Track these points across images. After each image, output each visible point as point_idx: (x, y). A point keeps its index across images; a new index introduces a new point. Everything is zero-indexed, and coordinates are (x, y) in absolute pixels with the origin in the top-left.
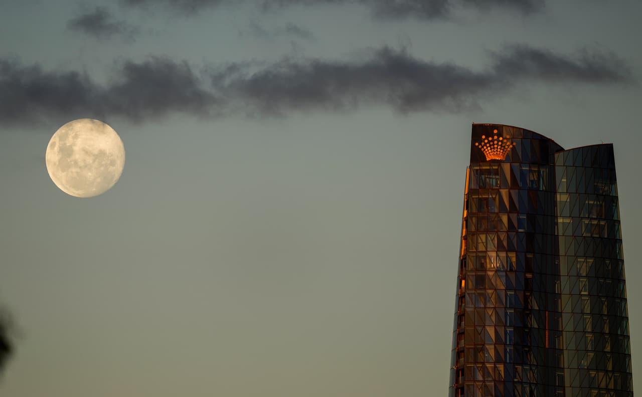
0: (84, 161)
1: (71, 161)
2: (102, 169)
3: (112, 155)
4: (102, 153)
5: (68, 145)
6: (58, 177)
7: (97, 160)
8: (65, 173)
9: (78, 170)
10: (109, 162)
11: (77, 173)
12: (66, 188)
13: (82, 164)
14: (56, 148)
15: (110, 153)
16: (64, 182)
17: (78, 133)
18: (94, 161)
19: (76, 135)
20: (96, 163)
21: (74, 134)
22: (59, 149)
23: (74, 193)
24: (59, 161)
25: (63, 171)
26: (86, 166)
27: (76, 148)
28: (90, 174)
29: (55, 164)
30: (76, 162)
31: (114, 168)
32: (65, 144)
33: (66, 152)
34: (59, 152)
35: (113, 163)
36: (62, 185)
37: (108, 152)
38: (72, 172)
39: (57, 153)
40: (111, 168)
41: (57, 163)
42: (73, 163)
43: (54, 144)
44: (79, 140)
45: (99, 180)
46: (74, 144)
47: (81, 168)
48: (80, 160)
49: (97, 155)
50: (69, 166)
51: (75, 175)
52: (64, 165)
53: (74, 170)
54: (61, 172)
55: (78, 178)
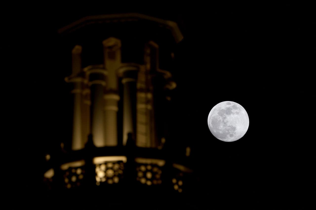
0: (227, 122)
1: (224, 115)
2: (227, 132)
3: (235, 134)
4: (234, 129)
5: (232, 111)
6: (215, 112)
7: (230, 128)
8: (218, 115)
9: (222, 120)
10: (231, 134)
11: (220, 120)
12: (210, 118)
13: (225, 121)
14: (228, 106)
15: (236, 132)
16: (213, 116)
17: (239, 113)
18: (229, 126)
19: (238, 113)
20: (228, 128)
21: (238, 112)
22: (228, 107)
23: (209, 122)
24: (222, 110)
25: (218, 113)
26: (225, 123)
27: (232, 115)
28: (222, 127)
29: (220, 108)
30: (225, 118)
31: (229, 137)
32: (232, 109)
33: (228, 111)
35: (231, 136)
36: (211, 116)
37: (236, 131)
38: (220, 118)
39: (226, 107)
40: (228, 136)
41: (221, 109)
42: (224, 116)
43: (229, 104)
44: (237, 115)
45: (221, 132)
46: (233, 114)
47: (223, 121)
48: (227, 119)
49: (232, 127)
50: (222, 115)
51: (219, 120)
52: (222, 113)
53: (221, 118)
54: (217, 112)
55: (218, 122)
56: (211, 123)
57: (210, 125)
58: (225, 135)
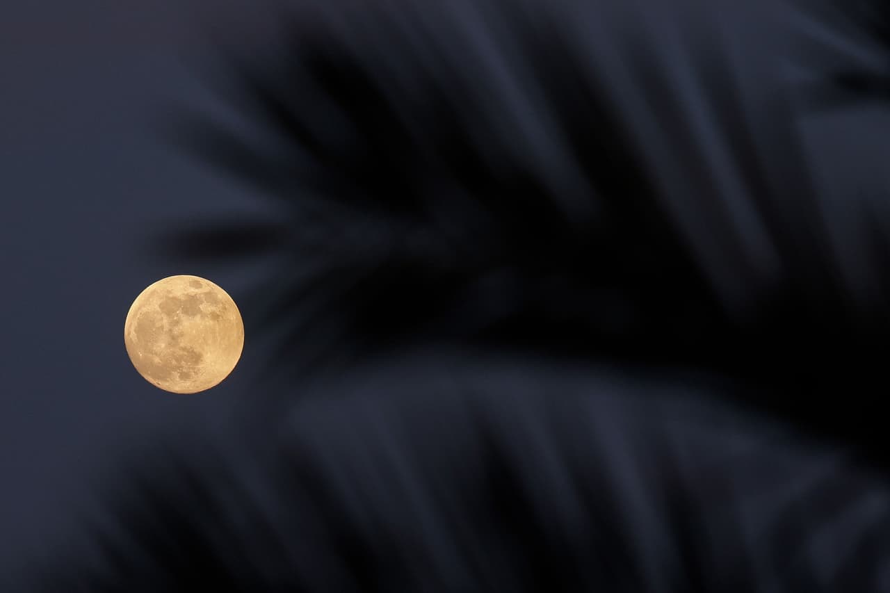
0: (182, 335)
1: (177, 315)
2: (174, 362)
3: (196, 373)
4: (196, 358)
5: (201, 307)
6: (151, 300)
7: (186, 353)
8: (159, 309)
9: (166, 328)
10: (185, 370)
11: (162, 327)
12: (135, 315)
13: (176, 331)
14: (193, 291)
15: (199, 370)
16: (144, 310)
17: (221, 318)
18: (184, 349)
19: (218, 316)
20: (181, 353)
21: (219, 313)
22: (193, 294)
23: (130, 326)
24: (174, 299)
25: (160, 306)
26: (174, 338)
27: (198, 319)
28: (163, 346)
29: (169, 292)
30: (177, 323)
31: (178, 379)
32: (201, 302)
33: (190, 306)
34: (187, 294)
35: (185, 376)
36: (139, 308)
37: (200, 366)
38: (162, 319)
39: (186, 293)
40: (176, 375)
41: (171, 296)
42: (175, 318)
43: (198, 285)
44: (212, 323)
45: (157, 360)
46: (203, 315)
47: (170, 330)
48: (181, 328)
49: (193, 351)
50: (169, 313)
51: (158, 324)
52: (171, 306)
53: (165, 321)
54: (159, 303)
55: (154, 330)
56: (135, 331)
57: (129, 334)
58: (165, 371)
